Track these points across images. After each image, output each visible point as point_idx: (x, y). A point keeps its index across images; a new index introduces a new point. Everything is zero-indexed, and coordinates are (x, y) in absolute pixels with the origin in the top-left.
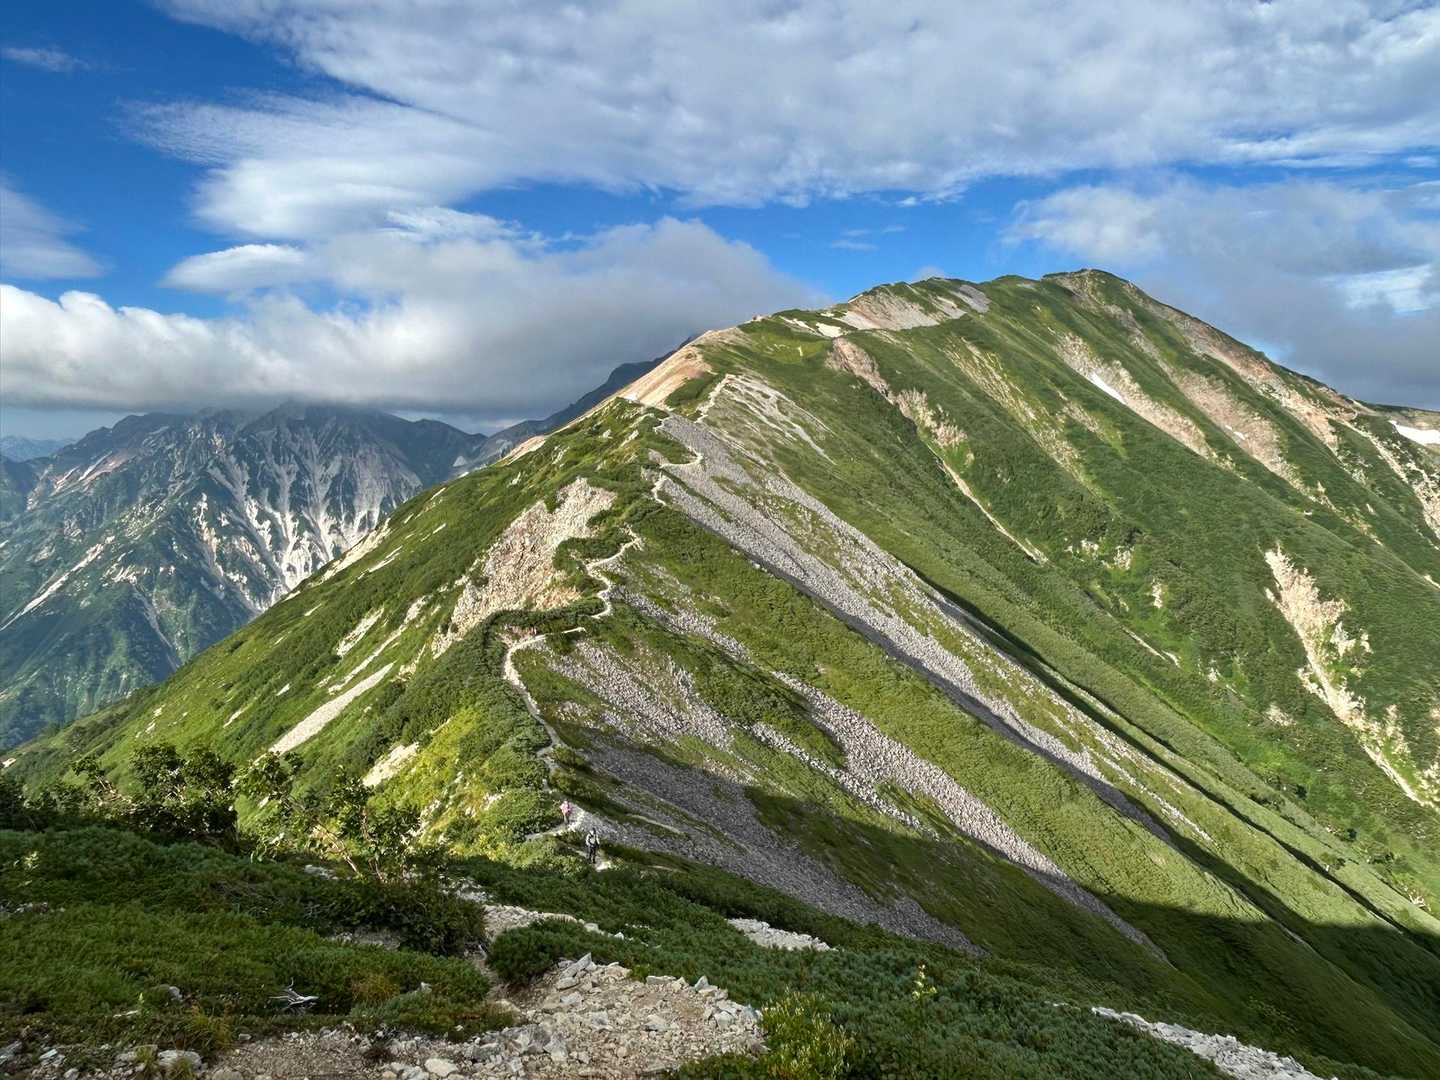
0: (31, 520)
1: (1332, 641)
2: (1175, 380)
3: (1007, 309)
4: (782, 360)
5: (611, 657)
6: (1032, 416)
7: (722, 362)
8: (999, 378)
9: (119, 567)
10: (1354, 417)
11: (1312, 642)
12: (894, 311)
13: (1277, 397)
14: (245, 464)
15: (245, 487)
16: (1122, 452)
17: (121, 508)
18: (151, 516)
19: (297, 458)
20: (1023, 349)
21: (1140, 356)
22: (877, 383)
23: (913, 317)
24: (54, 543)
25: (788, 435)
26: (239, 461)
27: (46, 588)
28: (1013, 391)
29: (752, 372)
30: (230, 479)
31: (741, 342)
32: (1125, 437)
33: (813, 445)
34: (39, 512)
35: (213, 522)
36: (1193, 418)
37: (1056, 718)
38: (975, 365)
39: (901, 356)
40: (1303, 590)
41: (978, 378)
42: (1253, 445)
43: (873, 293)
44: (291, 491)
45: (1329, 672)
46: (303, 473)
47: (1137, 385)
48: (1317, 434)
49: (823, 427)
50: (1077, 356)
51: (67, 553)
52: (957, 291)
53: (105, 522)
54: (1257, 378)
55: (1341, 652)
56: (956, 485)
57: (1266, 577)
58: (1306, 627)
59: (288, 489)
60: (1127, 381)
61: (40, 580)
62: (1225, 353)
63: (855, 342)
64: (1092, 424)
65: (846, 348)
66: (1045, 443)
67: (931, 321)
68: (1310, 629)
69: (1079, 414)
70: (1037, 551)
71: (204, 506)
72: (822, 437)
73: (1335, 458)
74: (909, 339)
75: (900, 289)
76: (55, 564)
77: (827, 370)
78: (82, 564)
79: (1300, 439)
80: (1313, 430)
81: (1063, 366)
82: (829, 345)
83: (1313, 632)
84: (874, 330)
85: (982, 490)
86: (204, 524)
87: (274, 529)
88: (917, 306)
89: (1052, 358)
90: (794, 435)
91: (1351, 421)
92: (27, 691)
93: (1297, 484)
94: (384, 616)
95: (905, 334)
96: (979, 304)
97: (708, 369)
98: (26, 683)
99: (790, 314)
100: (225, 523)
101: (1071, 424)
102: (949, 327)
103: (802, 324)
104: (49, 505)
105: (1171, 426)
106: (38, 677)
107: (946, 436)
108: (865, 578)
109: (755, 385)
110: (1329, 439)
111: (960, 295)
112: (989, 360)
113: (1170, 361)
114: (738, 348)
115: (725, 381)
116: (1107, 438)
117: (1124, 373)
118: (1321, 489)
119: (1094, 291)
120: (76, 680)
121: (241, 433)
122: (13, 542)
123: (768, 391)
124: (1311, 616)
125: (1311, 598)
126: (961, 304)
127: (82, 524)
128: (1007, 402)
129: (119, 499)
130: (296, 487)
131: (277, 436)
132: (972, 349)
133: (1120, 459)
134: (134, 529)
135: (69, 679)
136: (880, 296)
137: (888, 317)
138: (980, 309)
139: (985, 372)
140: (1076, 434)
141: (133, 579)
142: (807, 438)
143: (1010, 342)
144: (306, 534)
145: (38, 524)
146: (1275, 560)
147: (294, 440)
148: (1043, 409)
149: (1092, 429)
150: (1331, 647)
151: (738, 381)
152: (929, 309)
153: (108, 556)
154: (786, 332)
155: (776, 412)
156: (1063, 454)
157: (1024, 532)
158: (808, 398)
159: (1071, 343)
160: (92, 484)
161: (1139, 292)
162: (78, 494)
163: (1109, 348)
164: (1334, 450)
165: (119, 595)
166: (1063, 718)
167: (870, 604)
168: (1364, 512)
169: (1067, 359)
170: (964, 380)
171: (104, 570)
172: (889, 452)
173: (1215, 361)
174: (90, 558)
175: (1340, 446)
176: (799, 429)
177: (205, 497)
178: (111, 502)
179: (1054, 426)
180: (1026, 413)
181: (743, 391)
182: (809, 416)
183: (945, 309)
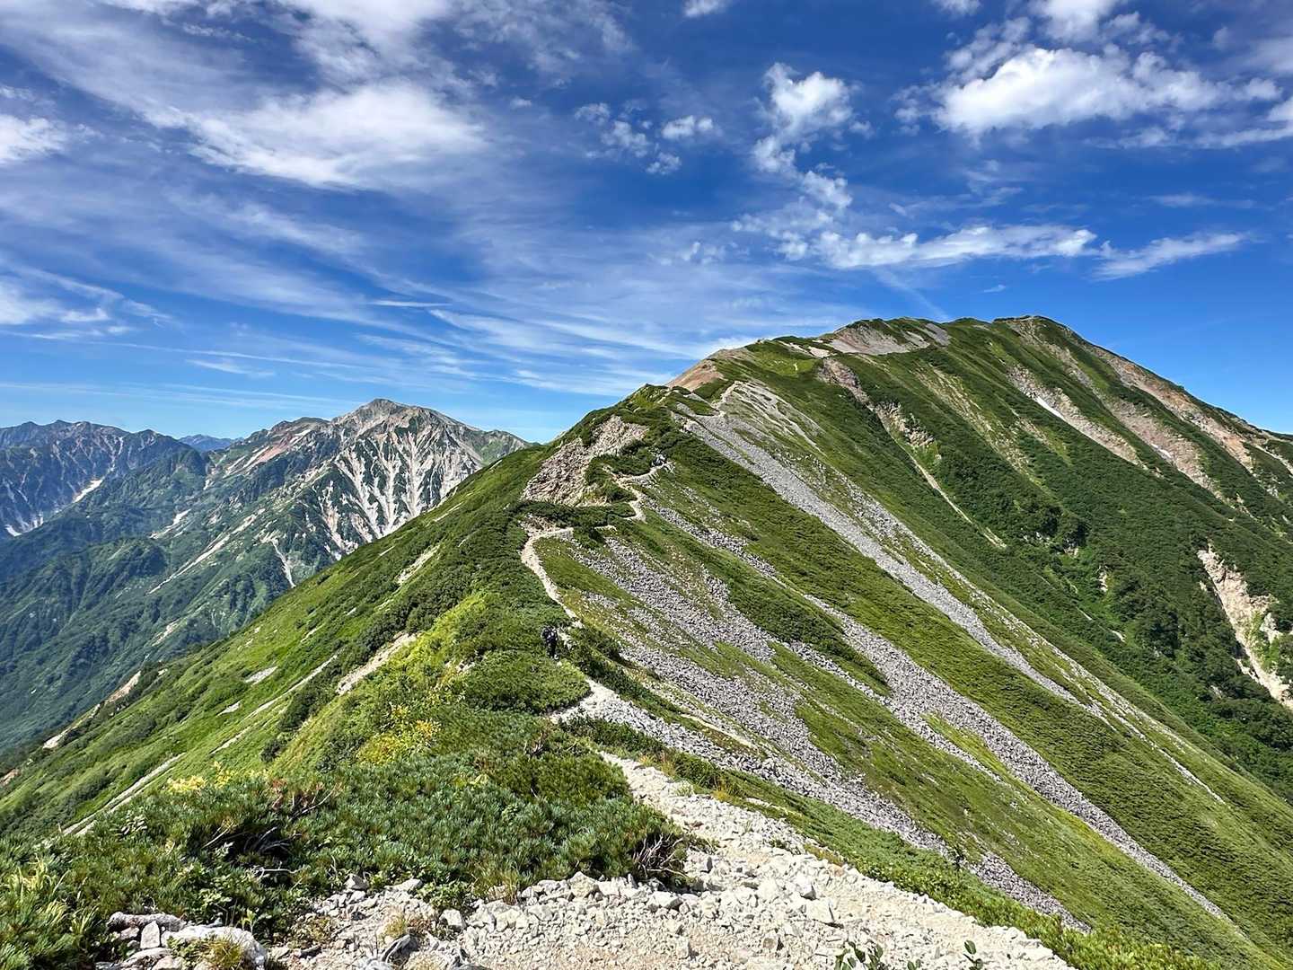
0: (207, 495)
1: (1261, 629)
2: (1108, 406)
3: (964, 344)
4: (781, 373)
5: (642, 557)
6: (989, 428)
7: (732, 372)
8: (960, 396)
9: (266, 532)
10: (1266, 442)
11: (1242, 629)
12: (872, 342)
13: (1197, 423)
14: (363, 459)
15: (362, 476)
16: (1067, 460)
17: (272, 488)
18: (292, 496)
19: (400, 456)
20: (980, 373)
21: (1077, 384)
22: (860, 395)
23: (889, 346)
24: (221, 513)
25: (786, 430)
26: (358, 457)
27: (213, 546)
28: (972, 407)
29: (755, 381)
30: (351, 470)
31: (748, 359)
32: (1069, 449)
33: (807, 439)
34: (213, 490)
35: (336, 503)
36: (1124, 437)
37: (1063, 671)
38: (940, 384)
39: (880, 375)
40: (1233, 584)
41: (944, 397)
42: (1178, 462)
43: (855, 326)
44: (395, 480)
45: (1259, 656)
46: (405, 467)
47: (1076, 408)
48: (1233, 454)
49: (815, 426)
50: (1025, 383)
51: (229, 521)
52: (924, 328)
53: (260, 499)
54: (1179, 407)
55: (1271, 640)
56: (925, 480)
57: (1198, 570)
58: (1237, 616)
59: (392, 479)
60: (1068, 404)
61: (208, 539)
62: (1150, 385)
63: (841, 361)
64: (1039, 435)
65: (834, 366)
66: (1001, 449)
67: (903, 349)
68: (1240, 618)
69: (1029, 428)
70: (996, 538)
71: (331, 489)
72: (814, 434)
73: (1251, 475)
74: (885, 362)
75: (877, 324)
76: (221, 529)
77: (818, 382)
78: (241, 529)
79: (1219, 458)
80: (1230, 451)
81: (1013, 389)
82: (820, 363)
83: (1243, 621)
84: (857, 354)
85: (948, 486)
86: (330, 503)
87: (380, 509)
88: (891, 338)
89: (1004, 383)
90: (791, 430)
91: (1264, 446)
92: (192, 622)
93: (1218, 495)
94: (439, 551)
95: (880, 358)
96: (943, 339)
97: (721, 376)
98: (193, 616)
99: (788, 340)
100: (345, 502)
101: (1023, 435)
102: (918, 355)
103: (797, 347)
104: (220, 486)
105: (1106, 442)
106: (201, 613)
107: (918, 441)
108: (877, 528)
109: (759, 390)
110: (1245, 459)
111: (925, 331)
112: (951, 381)
113: (1102, 390)
114: (743, 362)
115: (734, 386)
116: (1054, 448)
117: (1064, 398)
118: (1240, 501)
119: (1037, 333)
120: (229, 614)
121: (361, 437)
122: (192, 512)
123: (769, 395)
124: (1241, 607)
125: (1241, 591)
126: (927, 338)
127: (242, 500)
128: (968, 416)
129: (271, 482)
130: (399, 478)
131: (388, 439)
132: (938, 372)
133: (1066, 466)
134: (279, 506)
135: (224, 614)
136: (861, 329)
137: (868, 345)
138: (943, 343)
139: (949, 391)
140: (1027, 444)
141: (275, 541)
142: (802, 434)
143: (969, 368)
144: (404, 514)
145: (212, 498)
146: (1207, 557)
147: (399, 442)
148: (999, 423)
149: (1041, 440)
150: (1263, 636)
151: (745, 387)
152: (901, 340)
153: (258, 524)
154: (785, 353)
155: (776, 412)
156: (1018, 460)
157: (986, 522)
158: (802, 403)
159: (1019, 373)
160: (252, 471)
161: (1075, 335)
162: (242, 478)
163: (1052, 377)
164: (1249, 468)
165: (264, 553)
166: (1068, 671)
167: (884, 550)
168: (1280, 522)
169: (1016, 384)
170: (931, 395)
171: (256, 533)
172: (871, 449)
173: (1143, 392)
174: (246, 524)
175: (1255, 465)
176: (795, 426)
177: (332, 483)
178: (265, 485)
179: (1008, 437)
180: (984, 425)
181: (749, 394)
182: (803, 416)
183: (913, 340)
